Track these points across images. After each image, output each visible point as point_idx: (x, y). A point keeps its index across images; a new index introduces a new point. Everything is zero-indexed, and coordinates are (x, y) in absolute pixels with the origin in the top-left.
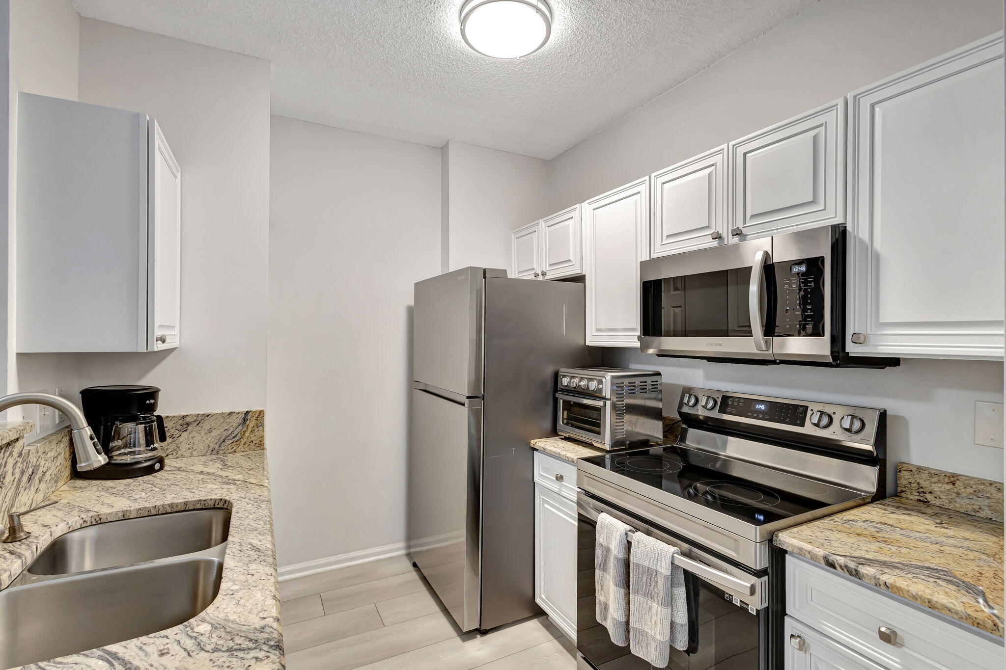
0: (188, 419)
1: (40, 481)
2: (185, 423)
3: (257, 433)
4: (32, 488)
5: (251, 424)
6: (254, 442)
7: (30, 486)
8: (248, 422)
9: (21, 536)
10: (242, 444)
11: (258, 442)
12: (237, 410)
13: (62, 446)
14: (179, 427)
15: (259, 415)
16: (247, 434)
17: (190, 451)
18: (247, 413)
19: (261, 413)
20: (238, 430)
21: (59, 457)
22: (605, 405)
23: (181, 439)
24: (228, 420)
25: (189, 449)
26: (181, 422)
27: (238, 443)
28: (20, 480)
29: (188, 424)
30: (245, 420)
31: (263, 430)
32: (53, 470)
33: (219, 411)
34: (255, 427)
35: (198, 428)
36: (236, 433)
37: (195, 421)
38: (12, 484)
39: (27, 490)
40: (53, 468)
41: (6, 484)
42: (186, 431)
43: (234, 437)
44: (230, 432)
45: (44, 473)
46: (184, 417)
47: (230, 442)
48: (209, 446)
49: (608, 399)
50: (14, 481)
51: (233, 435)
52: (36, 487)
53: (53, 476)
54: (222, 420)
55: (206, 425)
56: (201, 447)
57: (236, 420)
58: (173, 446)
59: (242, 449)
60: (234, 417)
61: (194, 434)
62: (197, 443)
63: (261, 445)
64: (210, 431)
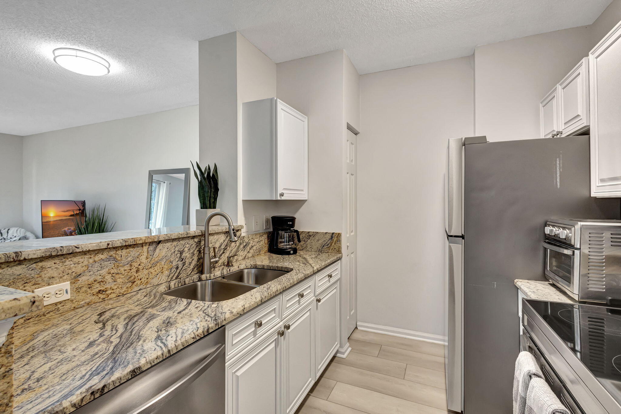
0: (310, 234)
1: (250, 249)
2: (310, 235)
3: (337, 245)
4: (246, 250)
5: (335, 239)
6: (336, 249)
7: (245, 249)
8: (333, 238)
9: (230, 265)
10: (331, 249)
11: (337, 249)
12: (329, 232)
13: (263, 238)
14: (307, 237)
15: (338, 235)
16: (333, 244)
17: (311, 249)
18: (333, 233)
19: (339, 235)
20: (329, 242)
21: (261, 242)
22: (573, 254)
23: (308, 242)
24: (325, 236)
25: (311, 248)
26: (307, 234)
27: (329, 248)
28: (239, 246)
29: (310, 236)
30: (332, 237)
31: (340, 244)
32: (258, 246)
33: (322, 232)
34: (336, 241)
35: (313, 238)
36: (328, 243)
37: (313, 235)
38: (235, 247)
39: (243, 251)
40: (258, 245)
41: (232, 246)
42: (309, 239)
43: (327, 245)
44: (326, 242)
45: (252, 247)
46: (309, 232)
47: (326, 247)
48: (318, 248)
49: (577, 249)
50: (236, 246)
51: (327, 244)
52: (248, 251)
53: (258, 249)
54: (323, 236)
55: (317, 237)
56: (315, 247)
57: (329, 237)
58: (305, 245)
59: (331, 252)
60: (328, 235)
61: (312, 241)
62: (313, 245)
63: (339, 251)
64: (318, 241)
